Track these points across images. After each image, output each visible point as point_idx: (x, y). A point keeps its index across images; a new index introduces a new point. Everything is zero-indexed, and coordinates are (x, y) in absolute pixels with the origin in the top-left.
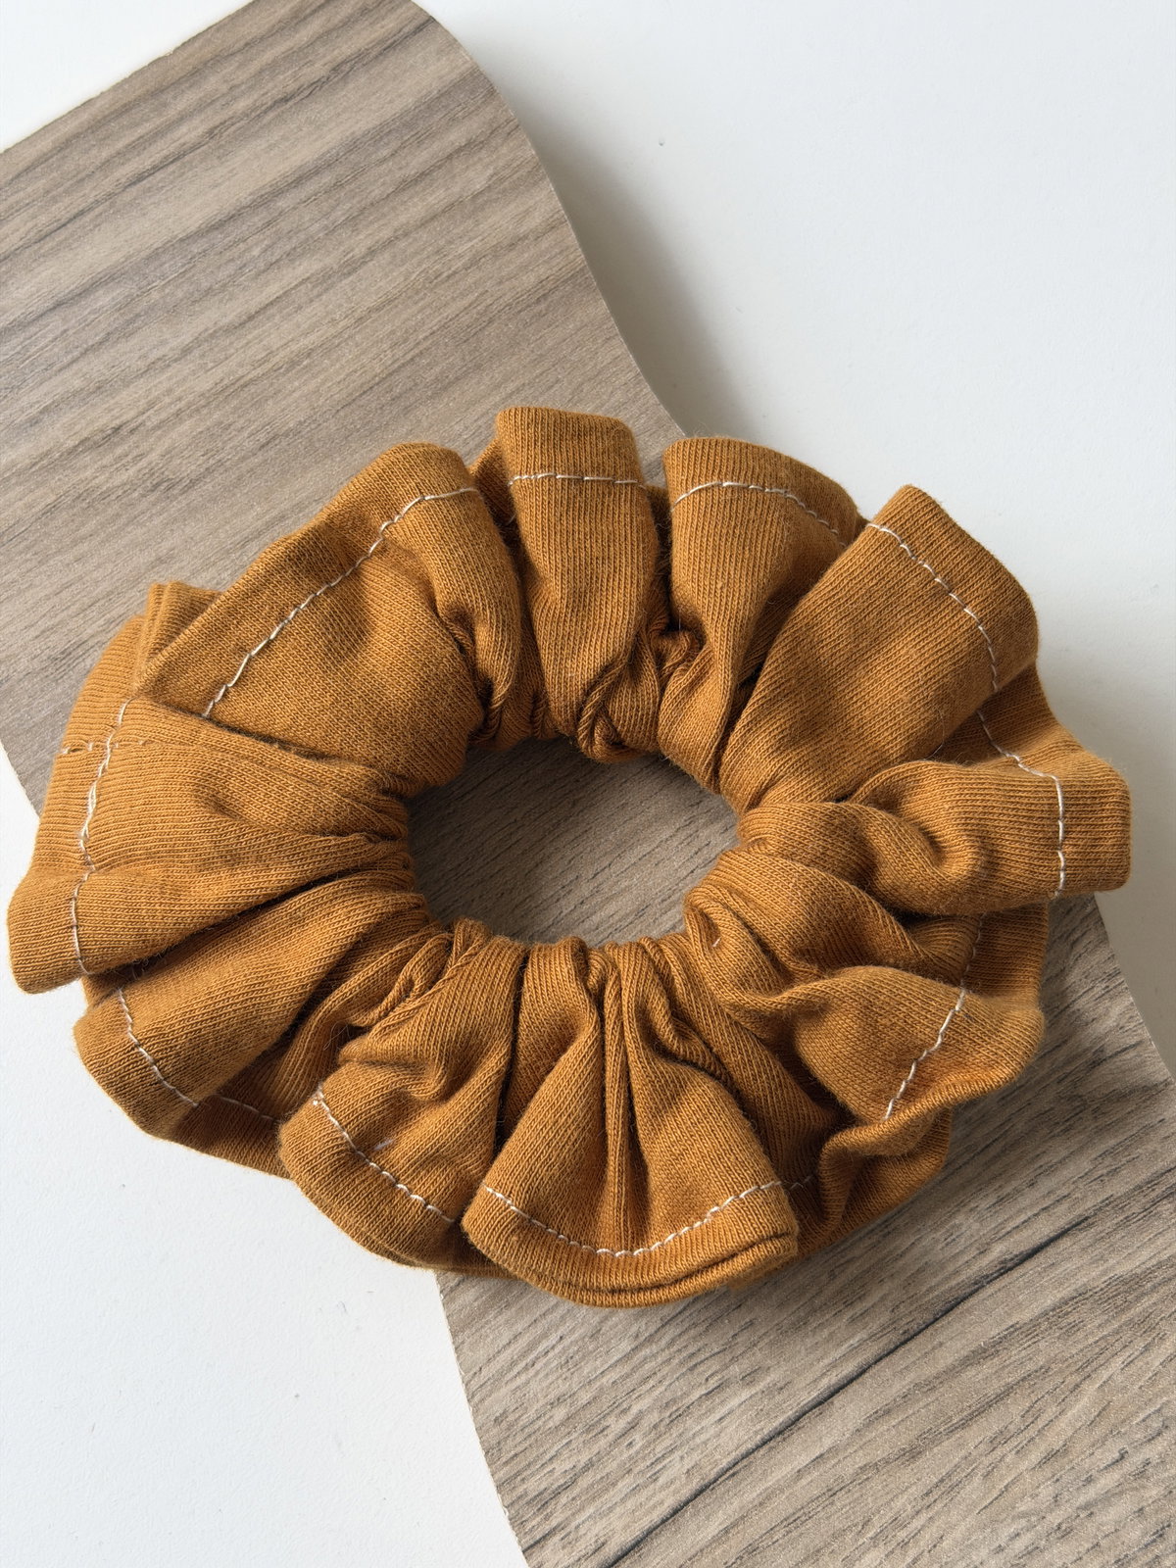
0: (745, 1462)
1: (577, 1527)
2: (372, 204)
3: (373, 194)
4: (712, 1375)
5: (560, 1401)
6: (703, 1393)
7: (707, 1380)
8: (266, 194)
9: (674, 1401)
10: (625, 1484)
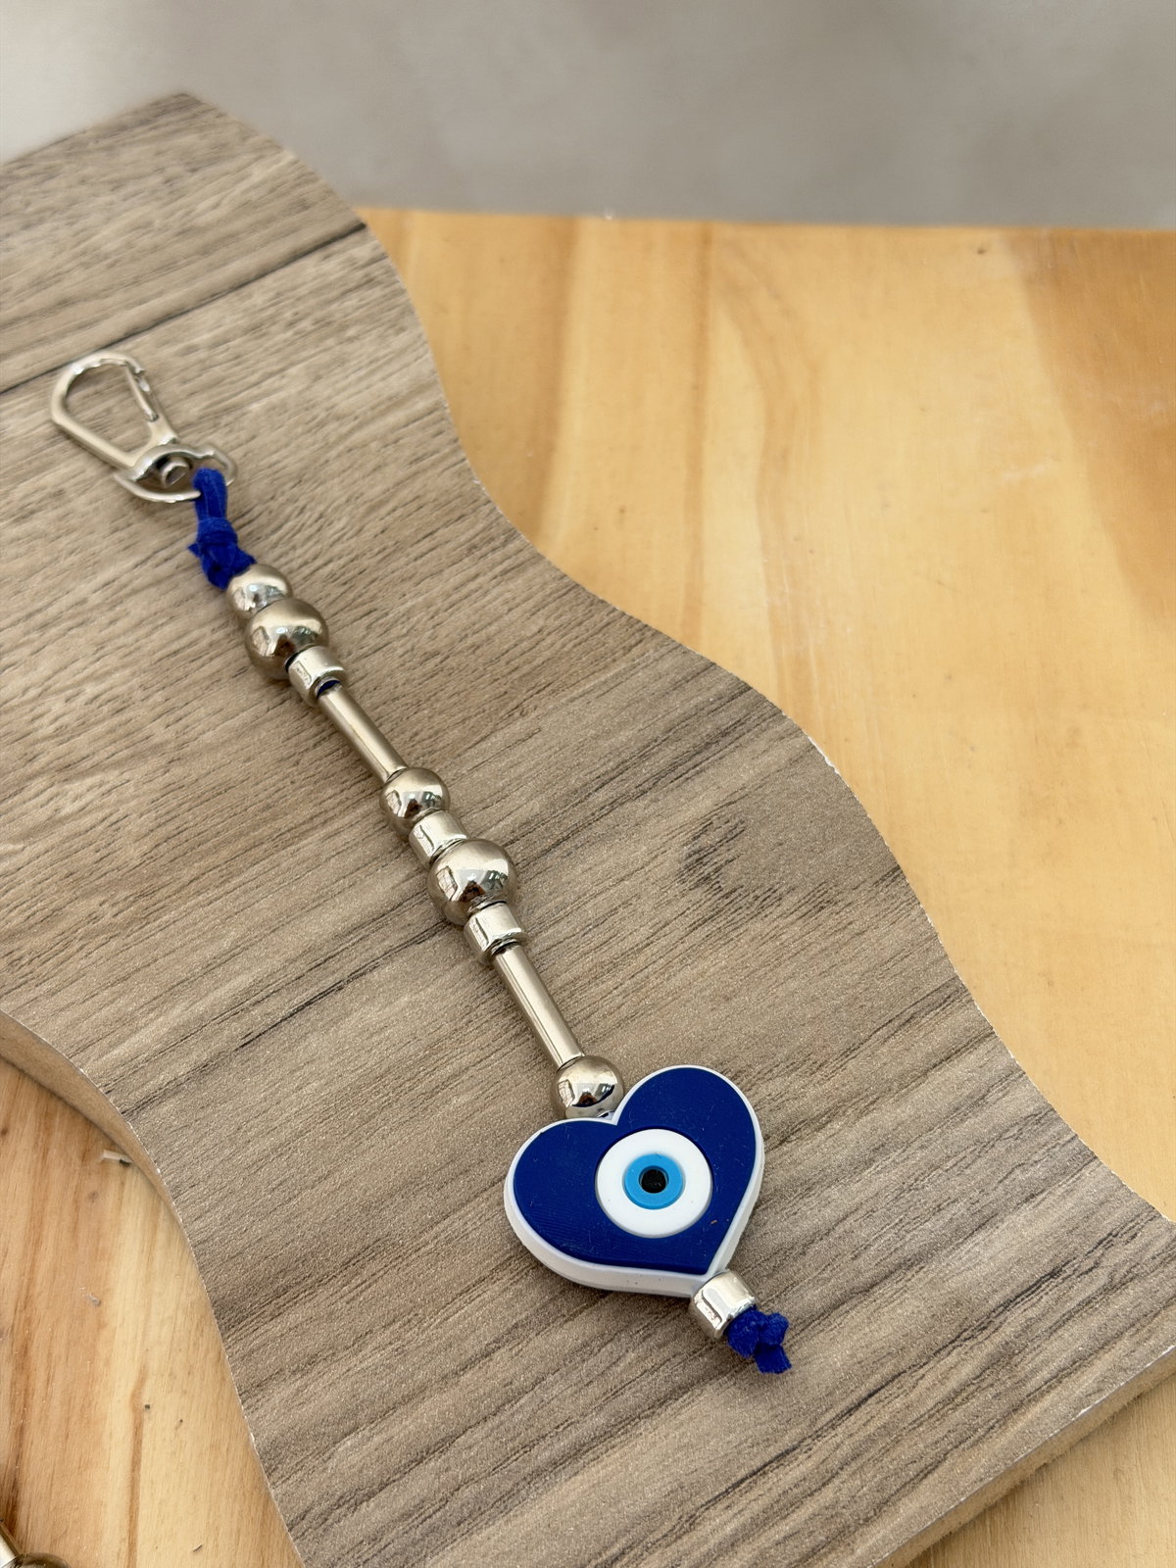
0: (204, 302)
1: (344, 268)
2: (485, 1419)
3: (483, 1434)
4: (222, 352)
5: (351, 340)
6: (230, 343)
7: (227, 349)
8: (619, 1437)
9: (256, 338)
10: (303, 291)
